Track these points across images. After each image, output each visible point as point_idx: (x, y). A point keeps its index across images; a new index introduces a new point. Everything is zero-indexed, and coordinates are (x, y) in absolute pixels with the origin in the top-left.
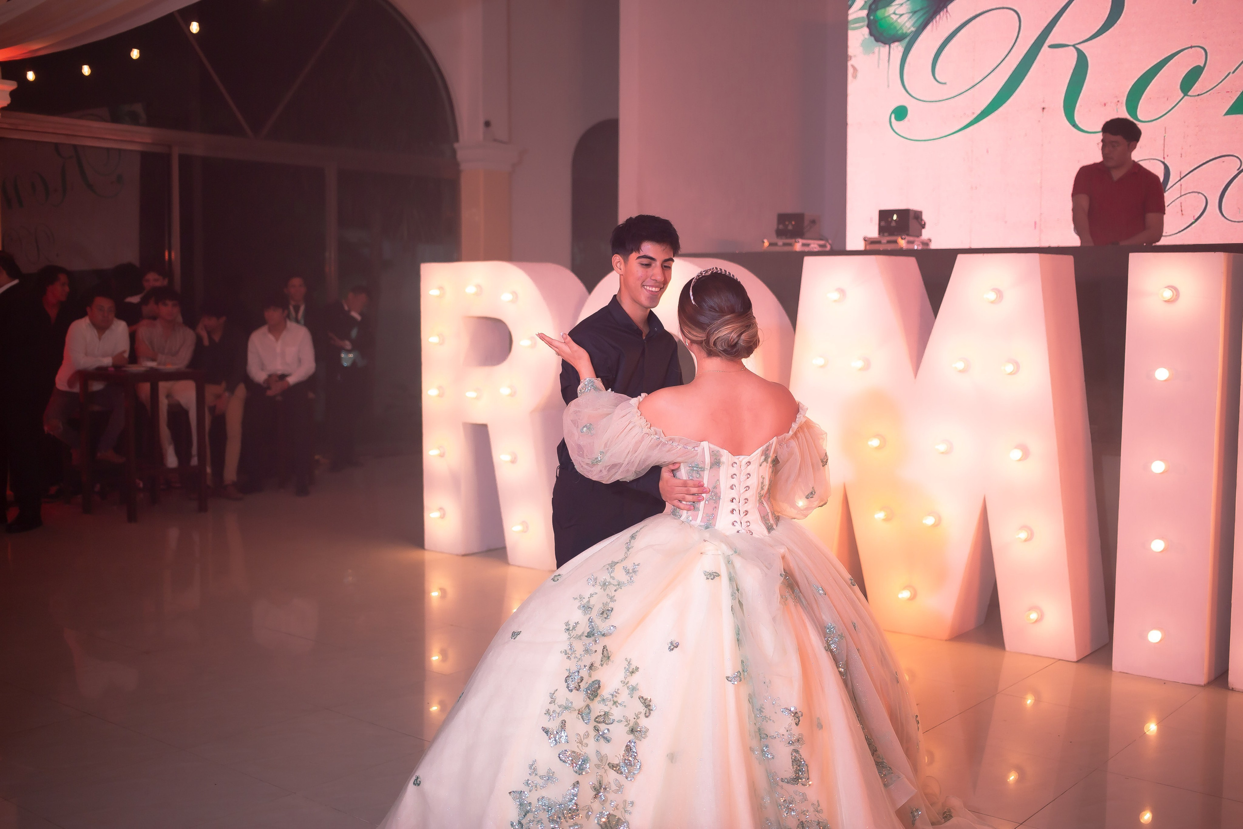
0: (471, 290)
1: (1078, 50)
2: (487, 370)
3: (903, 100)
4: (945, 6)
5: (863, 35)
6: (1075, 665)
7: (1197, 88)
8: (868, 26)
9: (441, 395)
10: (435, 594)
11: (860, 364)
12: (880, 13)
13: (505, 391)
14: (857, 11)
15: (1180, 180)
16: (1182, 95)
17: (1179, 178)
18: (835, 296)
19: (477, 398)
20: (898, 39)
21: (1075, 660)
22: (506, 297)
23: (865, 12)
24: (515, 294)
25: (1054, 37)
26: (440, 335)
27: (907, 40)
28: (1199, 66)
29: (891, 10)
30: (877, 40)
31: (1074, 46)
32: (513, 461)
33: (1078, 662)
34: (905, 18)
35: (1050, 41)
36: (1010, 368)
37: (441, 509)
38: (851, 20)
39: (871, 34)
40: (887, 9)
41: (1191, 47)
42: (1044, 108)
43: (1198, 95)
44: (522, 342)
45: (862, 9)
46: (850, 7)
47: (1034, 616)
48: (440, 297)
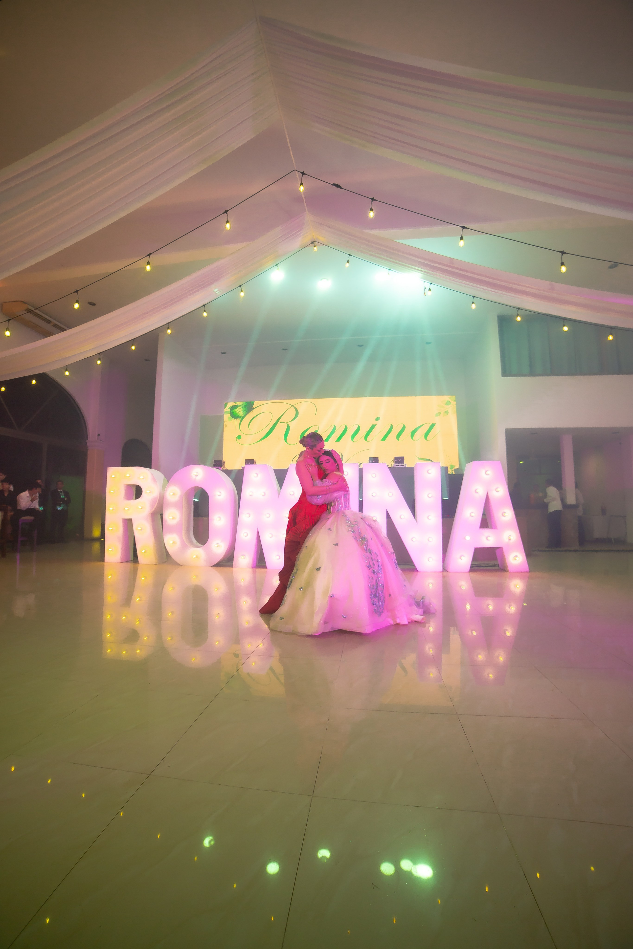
0: (128, 475)
1: (288, 424)
2: (132, 501)
3: (240, 434)
4: (252, 410)
5: (229, 416)
8: (230, 414)
9: (114, 510)
11: (263, 494)
12: (233, 411)
13: (140, 507)
14: (227, 409)
18: (256, 475)
19: (127, 510)
20: (239, 417)
22: (142, 478)
23: (230, 410)
24: (144, 476)
26: (115, 490)
27: (241, 418)
29: (236, 410)
30: (233, 418)
31: (286, 423)
32: (141, 530)
34: (241, 412)
35: (280, 421)
37: (112, 548)
38: (225, 413)
39: (231, 416)
40: (236, 409)
41: (315, 426)
42: (279, 438)
44: (146, 492)
45: (228, 409)
46: (225, 408)
48: (114, 478)
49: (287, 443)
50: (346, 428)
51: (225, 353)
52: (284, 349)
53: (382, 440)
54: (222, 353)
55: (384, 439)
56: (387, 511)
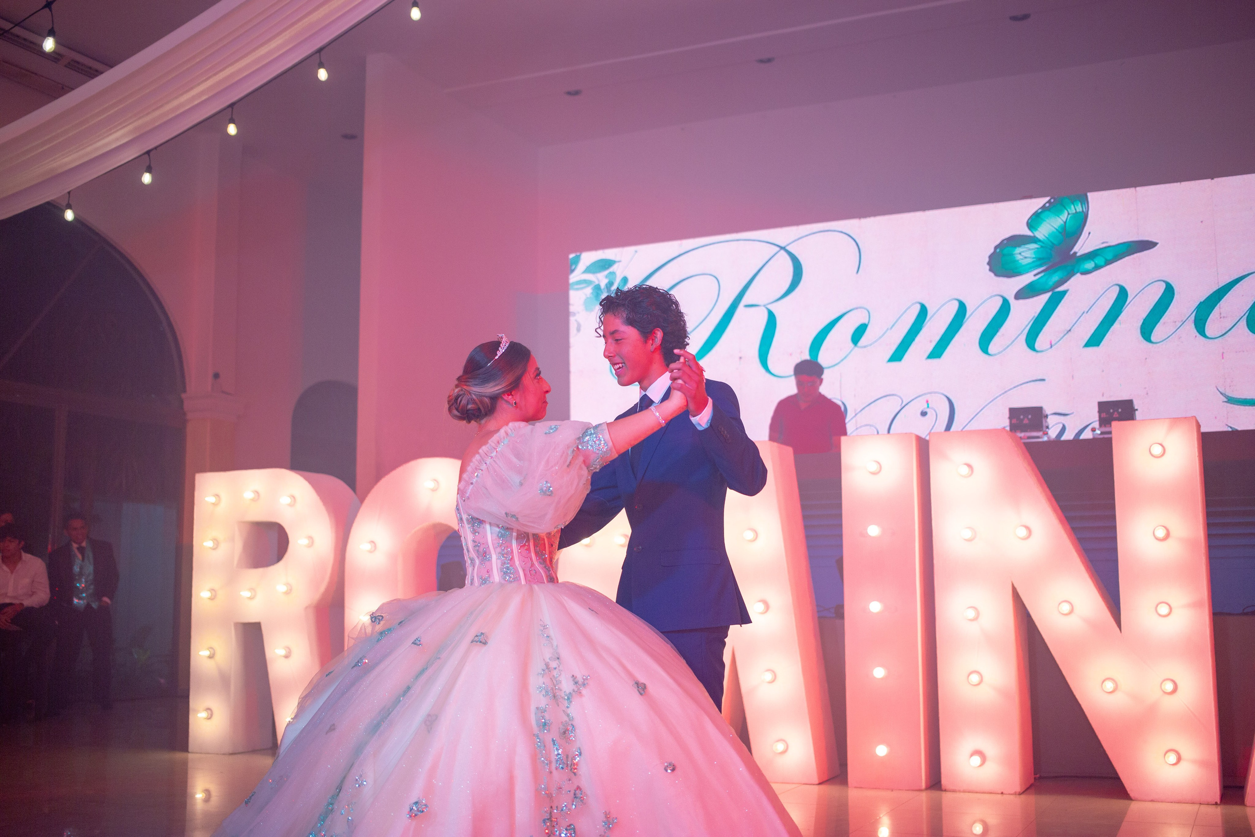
0: (248, 495)
1: (767, 310)
2: (260, 570)
6: (816, 787)
7: (863, 341)
9: (212, 599)
10: (199, 796)
13: (282, 588)
14: (580, 274)
15: (856, 415)
16: (852, 345)
17: (854, 415)
19: (251, 598)
21: (817, 782)
22: (285, 500)
23: (589, 274)
24: (293, 497)
25: (747, 299)
26: (216, 541)
28: (865, 324)
31: (764, 306)
32: (287, 657)
33: (820, 784)
35: (744, 301)
36: (750, 535)
37: (208, 709)
38: (573, 283)
41: (857, 308)
42: (740, 358)
43: (865, 347)
44: (298, 542)
45: (583, 273)
46: (573, 271)
47: (780, 747)
48: (214, 504)
49: (768, 370)
50: (962, 310)
51: (577, 93)
52: (761, 61)
53: (1088, 344)
54: (569, 93)
55: (1095, 340)
56: (1014, 590)
